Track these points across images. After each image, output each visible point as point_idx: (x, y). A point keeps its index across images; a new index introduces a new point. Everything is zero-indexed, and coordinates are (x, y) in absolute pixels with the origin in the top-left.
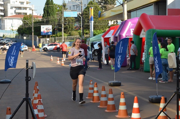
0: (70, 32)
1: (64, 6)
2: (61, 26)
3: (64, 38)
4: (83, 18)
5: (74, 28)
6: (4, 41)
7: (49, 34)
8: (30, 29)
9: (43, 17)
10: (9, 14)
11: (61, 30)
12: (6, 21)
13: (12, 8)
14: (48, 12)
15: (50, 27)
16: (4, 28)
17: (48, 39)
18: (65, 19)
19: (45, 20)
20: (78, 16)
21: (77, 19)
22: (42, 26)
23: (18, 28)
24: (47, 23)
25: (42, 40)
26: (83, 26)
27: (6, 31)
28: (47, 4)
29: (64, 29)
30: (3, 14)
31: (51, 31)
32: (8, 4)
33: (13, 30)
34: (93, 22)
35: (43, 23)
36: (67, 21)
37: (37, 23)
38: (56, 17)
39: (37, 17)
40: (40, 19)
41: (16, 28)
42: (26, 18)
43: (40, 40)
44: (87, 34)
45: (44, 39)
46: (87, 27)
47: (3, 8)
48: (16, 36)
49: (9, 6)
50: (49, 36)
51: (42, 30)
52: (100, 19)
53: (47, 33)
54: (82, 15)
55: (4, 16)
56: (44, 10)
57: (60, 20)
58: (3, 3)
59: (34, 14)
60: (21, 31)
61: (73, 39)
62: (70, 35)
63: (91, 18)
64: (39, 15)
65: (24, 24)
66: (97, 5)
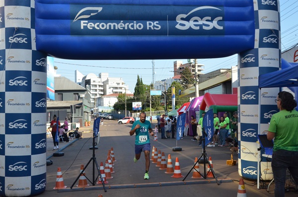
0: (157, 107)
1: (152, 85)
2: (150, 103)
3: (152, 113)
4: (167, 96)
5: (160, 104)
6: (103, 116)
7: (140, 109)
8: (123, 105)
9: (134, 95)
10: (108, 94)
11: (149, 106)
12: (104, 99)
13: (110, 88)
14: (138, 91)
15: (140, 103)
16: (103, 105)
17: (138, 114)
18: (152, 96)
19: (136, 98)
20: (162, 94)
21: (162, 97)
22: (133, 103)
23: (115, 105)
24: (138, 100)
25: (133, 114)
26: (166, 103)
27: (105, 108)
28: (137, 84)
29: (152, 105)
30: (102, 93)
31: (141, 107)
32: (107, 85)
33: (110, 106)
34: (174, 99)
35: (134, 100)
36: (154, 99)
37: (129, 100)
38: (145, 95)
39: (130, 95)
40: (132, 97)
41: (112, 104)
42: (120, 96)
43: (131, 115)
44: (171, 108)
45: (136, 113)
46: (171, 103)
47: (102, 89)
48: (112, 111)
49: (108, 86)
50: (139, 111)
51: (133, 106)
52: (180, 96)
53: (138, 108)
54: (165, 92)
55: (104, 95)
56: (135, 89)
57: (148, 97)
58: (102, 84)
59: (127, 93)
60: (117, 107)
61: (159, 113)
62: (157, 110)
63: (173, 96)
64: (133, 93)
65: (119, 101)
66: (179, 85)
